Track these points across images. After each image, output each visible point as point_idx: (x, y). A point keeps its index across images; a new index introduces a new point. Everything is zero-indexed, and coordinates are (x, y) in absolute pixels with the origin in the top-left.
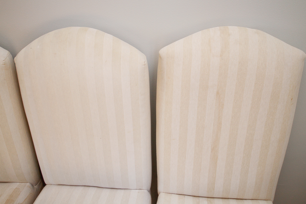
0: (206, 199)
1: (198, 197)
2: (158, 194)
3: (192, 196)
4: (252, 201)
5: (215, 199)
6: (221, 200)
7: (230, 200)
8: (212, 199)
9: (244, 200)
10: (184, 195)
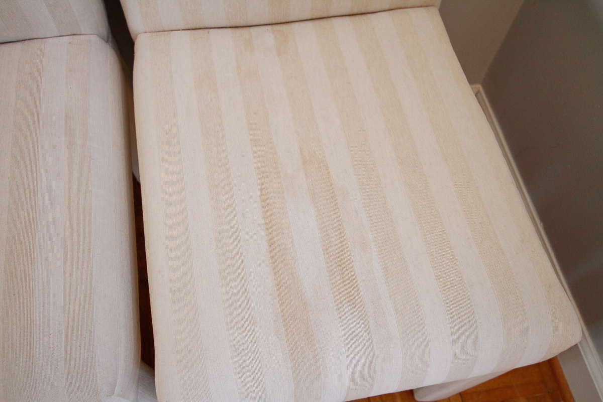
0: (269, 28)
1: (248, 28)
2: (134, 39)
3: (230, 27)
4: (391, 12)
5: (293, 25)
6: (310, 24)
7: (334, 20)
8: (285, 27)
9: (369, 15)
10: (207, 28)
